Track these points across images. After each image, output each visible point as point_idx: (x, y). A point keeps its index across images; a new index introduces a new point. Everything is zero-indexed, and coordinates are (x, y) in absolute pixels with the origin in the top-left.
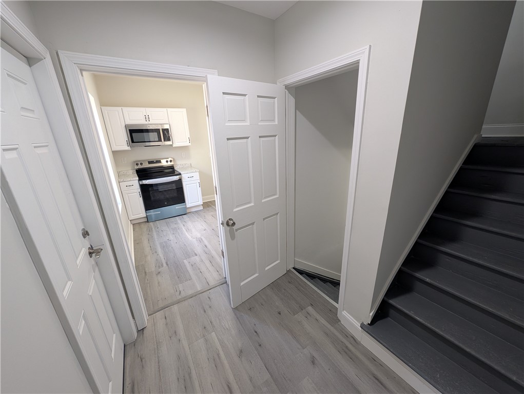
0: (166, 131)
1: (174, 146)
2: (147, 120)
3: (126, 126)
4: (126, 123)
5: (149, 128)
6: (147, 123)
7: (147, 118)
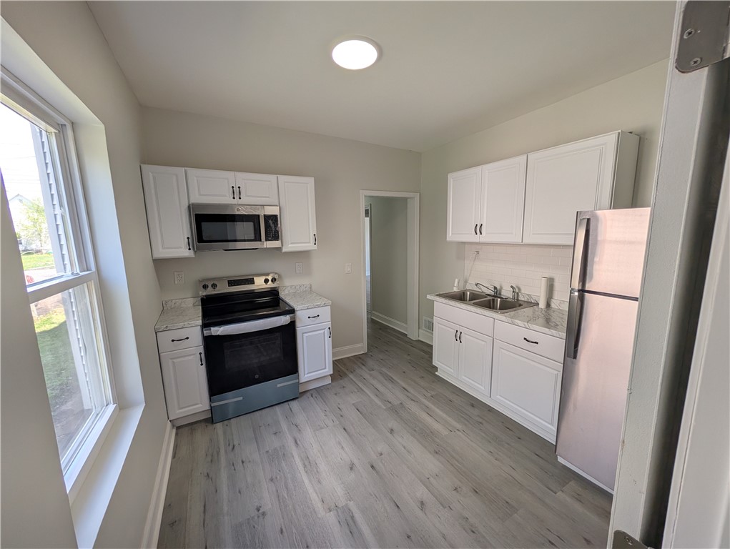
0: (272, 221)
1: (284, 250)
2: (237, 196)
3: (189, 207)
4: (192, 201)
5: (237, 213)
6: (234, 202)
7: (236, 192)
